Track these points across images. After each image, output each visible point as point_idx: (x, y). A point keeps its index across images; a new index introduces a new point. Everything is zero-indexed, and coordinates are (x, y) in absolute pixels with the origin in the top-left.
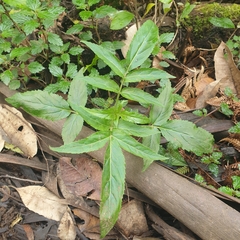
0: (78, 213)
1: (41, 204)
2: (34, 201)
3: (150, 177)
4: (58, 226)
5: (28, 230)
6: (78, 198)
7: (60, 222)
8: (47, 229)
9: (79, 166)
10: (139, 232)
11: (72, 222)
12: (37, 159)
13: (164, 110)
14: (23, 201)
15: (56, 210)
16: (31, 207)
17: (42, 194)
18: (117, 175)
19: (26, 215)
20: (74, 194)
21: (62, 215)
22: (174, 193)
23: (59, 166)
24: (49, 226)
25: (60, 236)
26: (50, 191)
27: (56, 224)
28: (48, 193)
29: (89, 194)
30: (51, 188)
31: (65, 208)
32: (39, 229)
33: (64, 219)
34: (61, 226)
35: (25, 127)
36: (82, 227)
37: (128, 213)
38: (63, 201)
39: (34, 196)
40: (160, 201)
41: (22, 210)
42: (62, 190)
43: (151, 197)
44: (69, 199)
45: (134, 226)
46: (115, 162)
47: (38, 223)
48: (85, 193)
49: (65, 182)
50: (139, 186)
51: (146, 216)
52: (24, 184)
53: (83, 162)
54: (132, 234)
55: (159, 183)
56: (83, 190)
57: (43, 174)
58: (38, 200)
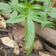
0: (20, 45)
1: (8, 43)
2: (6, 42)
3: (44, 31)
4: (14, 49)
5: (5, 51)
6: (20, 40)
7: (14, 48)
8: (11, 50)
9: (19, 30)
10: (40, 50)
11: (18, 48)
12: (6, 29)
13: (48, 5)
14: (3, 42)
15: (13, 44)
16: (5, 44)
17: (8, 39)
18: (31, 31)
19: (4, 46)
20: (18, 39)
21: (15, 46)
22: (53, 36)
23: (13, 30)
24: (11, 49)
25: (15, 52)
26: (11, 38)
27: (13, 49)
28: (10, 39)
29: (23, 38)
30: (11, 37)
31: (15, 43)
32: (8, 50)
33: (16, 47)
34: (15, 49)
35: (2, 19)
36: (21, 49)
37: (37, 44)
38: (15, 41)
39: (6, 40)
40: (48, 39)
41: (3, 45)
42: (14, 38)
43: (44, 38)
44: (16, 41)
45: (39, 48)
46: (30, 26)
47: (8, 48)
48: (22, 38)
49: (15, 35)
50: (40, 35)
51: (43, 44)
52: (3, 37)
53: (20, 29)
54: (38, 50)
55: (47, 33)
56: (21, 37)
57: (8, 33)
58: (7, 41)
